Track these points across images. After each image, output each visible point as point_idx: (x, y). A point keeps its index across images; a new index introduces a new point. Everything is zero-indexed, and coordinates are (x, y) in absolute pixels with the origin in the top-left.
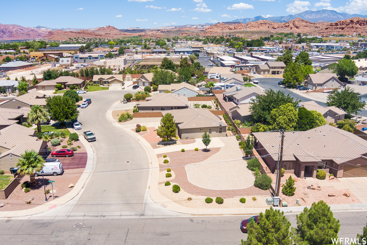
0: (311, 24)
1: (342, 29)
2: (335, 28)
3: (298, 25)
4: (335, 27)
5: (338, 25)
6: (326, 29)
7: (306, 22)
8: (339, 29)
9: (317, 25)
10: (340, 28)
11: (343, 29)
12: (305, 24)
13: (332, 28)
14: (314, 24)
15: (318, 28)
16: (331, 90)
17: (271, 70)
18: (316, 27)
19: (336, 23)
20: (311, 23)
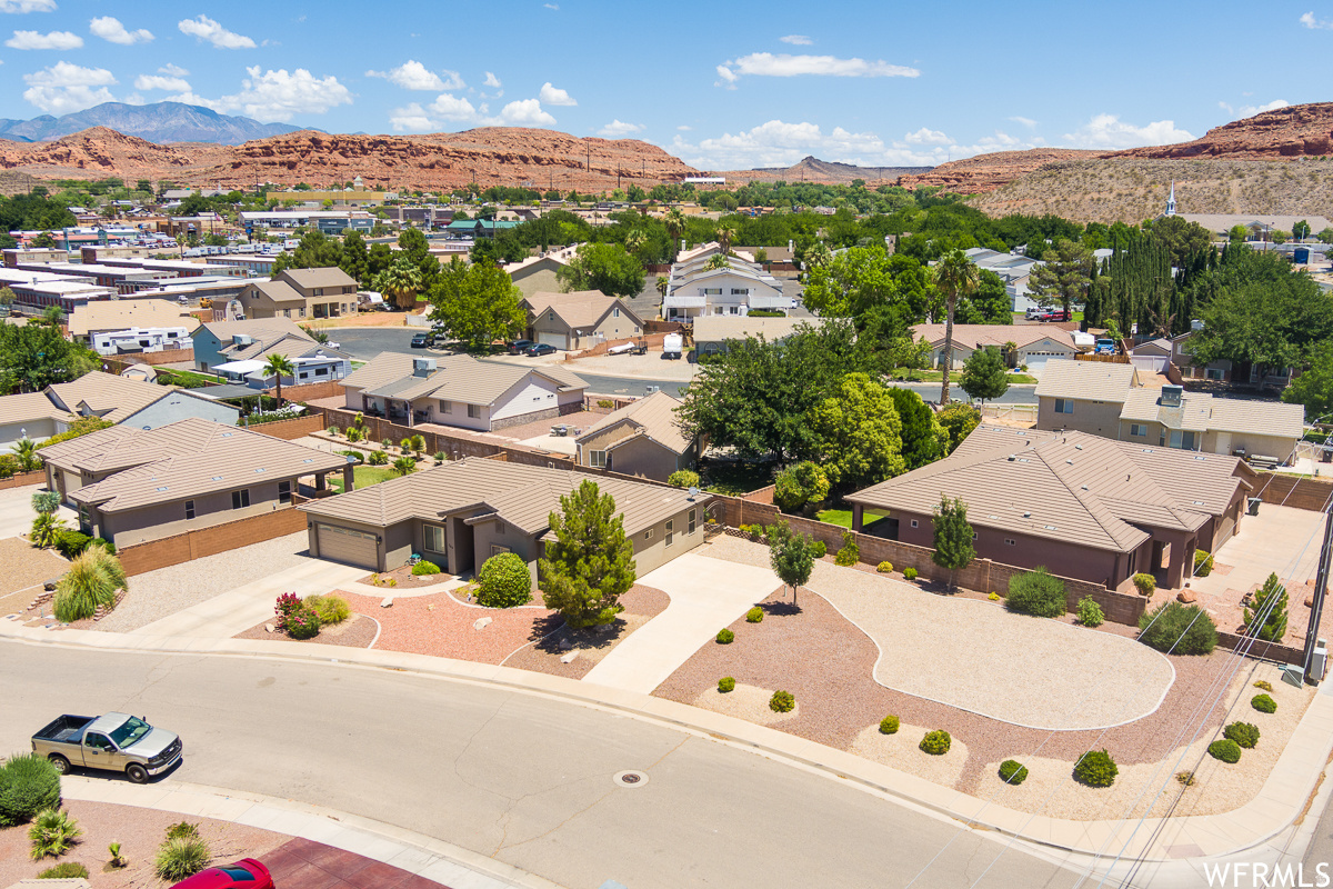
0: (156, 151)
1: (290, 168)
2: (265, 164)
3: (107, 154)
4: (266, 159)
5: (273, 153)
6: (236, 166)
7: (136, 144)
8: (278, 166)
9: (178, 155)
10: (282, 164)
11: (292, 166)
12: (130, 149)
13: (256, 162)
14: (167, 149)
15: (182, 164)
16: (630, 345)
17: (311, 301)
18: (176, 162)
19: (267, 148)
20: (154, 147)
